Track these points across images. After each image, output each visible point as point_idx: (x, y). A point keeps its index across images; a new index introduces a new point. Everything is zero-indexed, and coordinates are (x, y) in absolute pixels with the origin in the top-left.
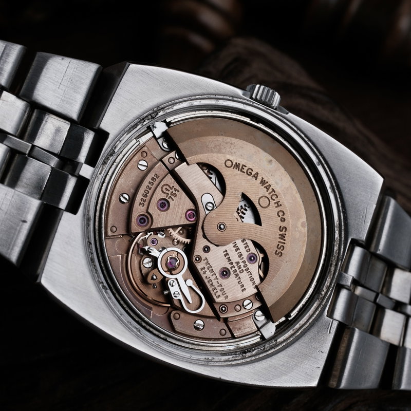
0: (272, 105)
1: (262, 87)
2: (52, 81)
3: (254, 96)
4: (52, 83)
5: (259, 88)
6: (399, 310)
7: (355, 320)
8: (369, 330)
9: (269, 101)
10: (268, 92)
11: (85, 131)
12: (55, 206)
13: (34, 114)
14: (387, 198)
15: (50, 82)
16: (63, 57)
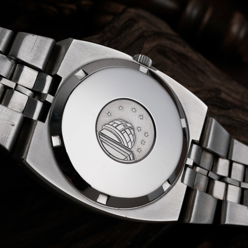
0: (148, 65)
1: (143, 56)
2: (27, 47)
3: (138, 61)
4: (28, 48)
5: (141, 56)
6: (222, 180)
7: (196, 185)
8: (205, 191)
9: (147, 63)
10: (146, 58)
11: (47, 76)
12: (31, 118)
13: (17, 67)
14: (211, 119)
15: (27, 48)
16: (33, 35)
